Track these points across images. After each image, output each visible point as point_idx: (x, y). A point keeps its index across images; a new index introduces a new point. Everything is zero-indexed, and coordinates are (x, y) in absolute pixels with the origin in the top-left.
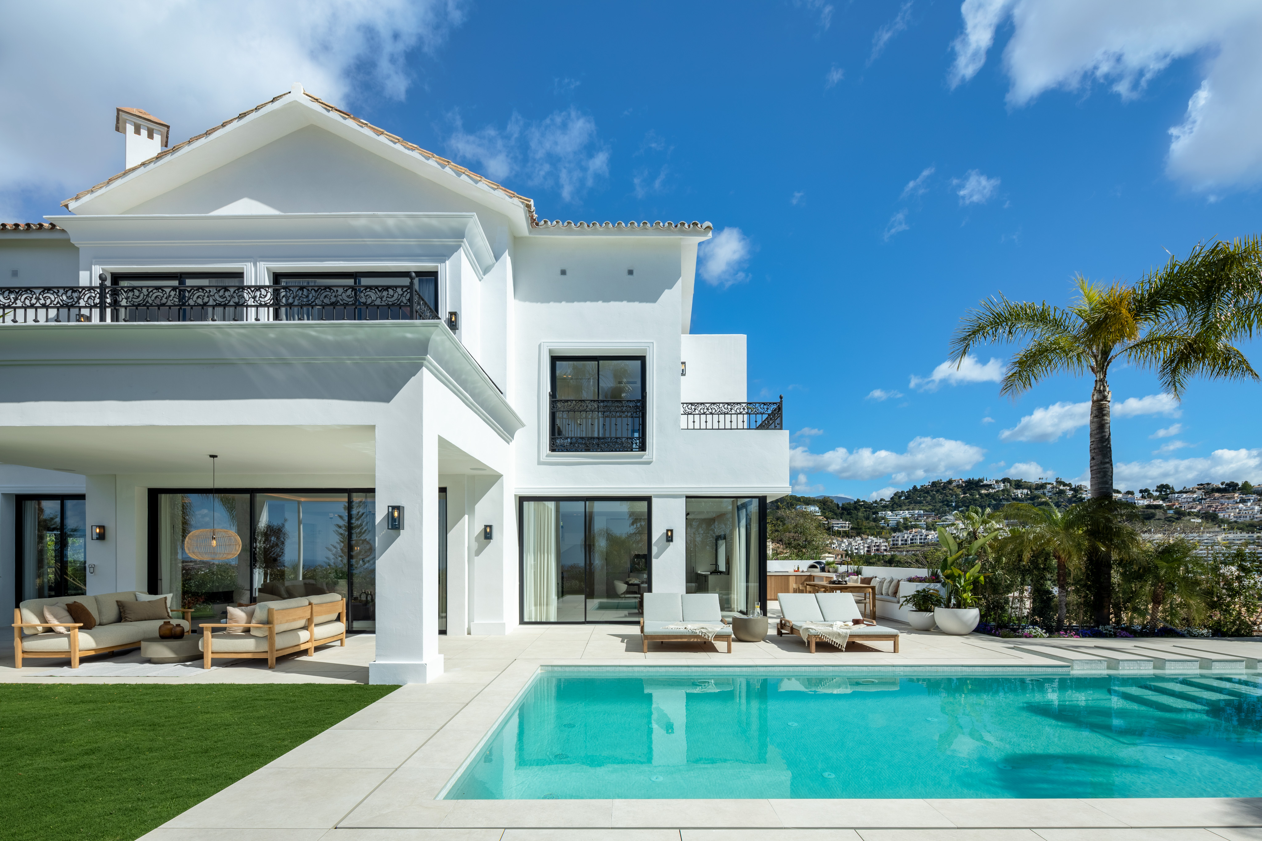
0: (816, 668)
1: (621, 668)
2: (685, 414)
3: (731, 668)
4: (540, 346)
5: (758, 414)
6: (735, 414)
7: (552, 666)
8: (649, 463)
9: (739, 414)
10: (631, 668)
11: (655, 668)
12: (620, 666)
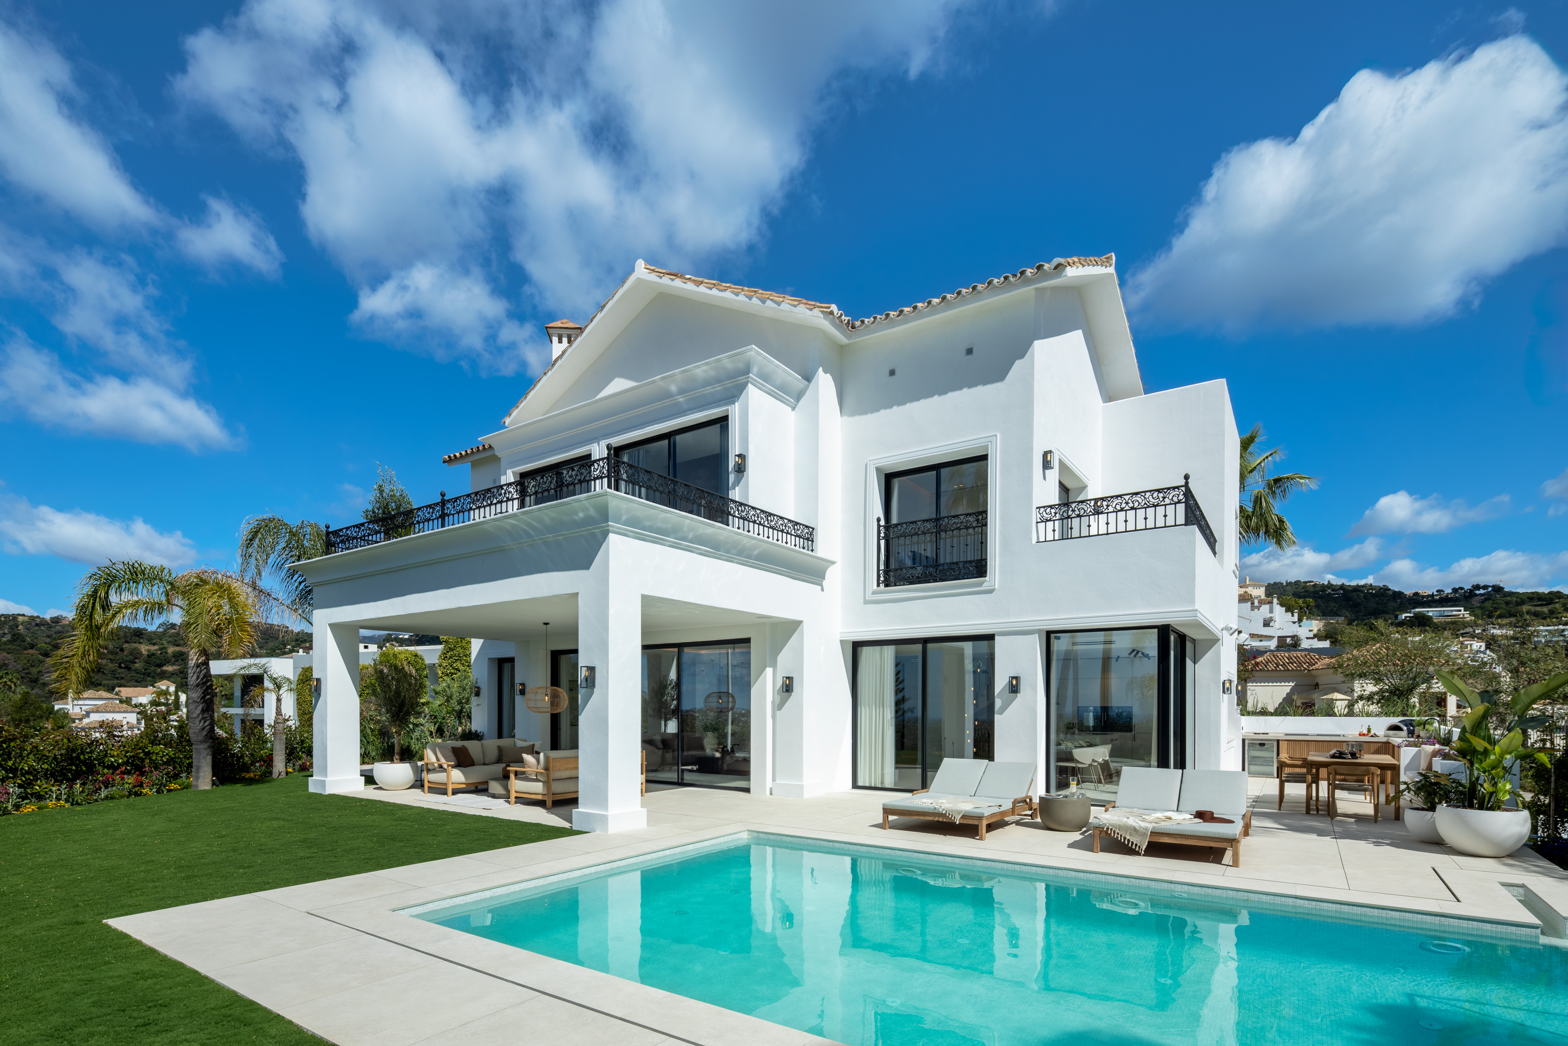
0: (1051, 870)
1: (821, 842)
2: (1042, 522)
3: (941, 857)
4: (866, 465)
5: (1149, 507)
6: (1114, 512)
7: (757, 832)
8: (991, 591)
9: (1119, 511)
10: (831, 843)
11: (856, 846)
12: (820, 840)
